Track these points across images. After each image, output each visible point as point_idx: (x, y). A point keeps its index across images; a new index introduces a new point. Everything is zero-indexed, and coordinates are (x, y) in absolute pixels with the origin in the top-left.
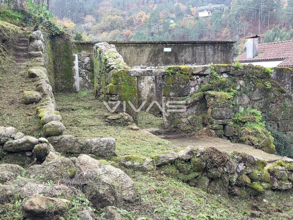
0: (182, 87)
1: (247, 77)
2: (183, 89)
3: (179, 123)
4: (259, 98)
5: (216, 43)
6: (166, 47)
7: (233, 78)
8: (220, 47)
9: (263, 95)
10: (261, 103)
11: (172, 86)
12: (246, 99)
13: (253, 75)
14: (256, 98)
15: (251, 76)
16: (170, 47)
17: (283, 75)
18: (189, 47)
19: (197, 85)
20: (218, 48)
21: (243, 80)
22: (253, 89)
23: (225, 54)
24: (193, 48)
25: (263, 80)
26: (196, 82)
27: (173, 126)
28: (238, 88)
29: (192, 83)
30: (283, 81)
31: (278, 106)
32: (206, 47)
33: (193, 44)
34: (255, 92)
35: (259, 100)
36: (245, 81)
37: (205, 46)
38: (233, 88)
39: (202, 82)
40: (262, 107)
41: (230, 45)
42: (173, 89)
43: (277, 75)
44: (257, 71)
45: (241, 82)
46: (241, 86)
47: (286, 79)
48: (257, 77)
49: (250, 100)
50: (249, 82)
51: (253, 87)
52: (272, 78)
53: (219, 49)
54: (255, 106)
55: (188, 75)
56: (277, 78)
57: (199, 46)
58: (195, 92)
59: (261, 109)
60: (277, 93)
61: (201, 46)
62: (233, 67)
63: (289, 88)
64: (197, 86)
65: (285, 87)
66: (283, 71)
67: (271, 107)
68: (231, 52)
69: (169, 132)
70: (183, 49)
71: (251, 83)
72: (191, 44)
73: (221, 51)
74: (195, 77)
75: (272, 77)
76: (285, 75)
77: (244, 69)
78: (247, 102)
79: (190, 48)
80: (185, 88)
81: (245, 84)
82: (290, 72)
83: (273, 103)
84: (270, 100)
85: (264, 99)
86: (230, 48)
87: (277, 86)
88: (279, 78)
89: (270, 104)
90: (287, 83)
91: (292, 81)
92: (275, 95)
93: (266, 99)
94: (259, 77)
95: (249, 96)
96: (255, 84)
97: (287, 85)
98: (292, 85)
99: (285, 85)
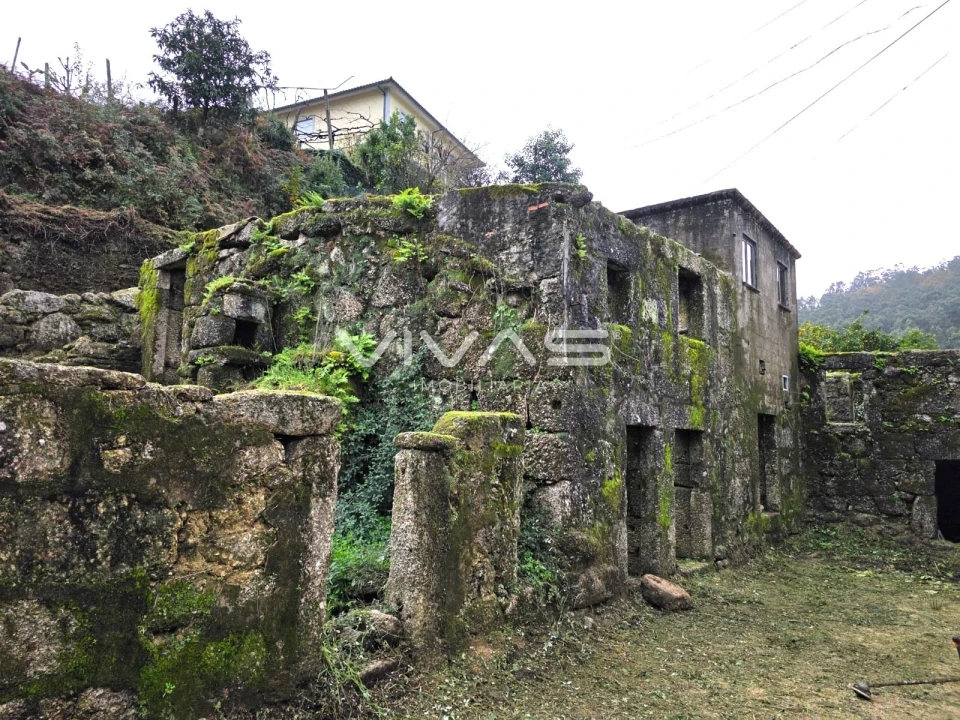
0: (207, 279)
1: (351, 232)
4: (392, 299)
8: (682, 218)
9: (405, 289)
10: (403, 316)
11: (192, 279)
12: (350, 304)
13: (365, 226)
14: (383, 301)
15: (358, 230)
17: (490, 212)
19: (231, 270)
20: (677, 221)
21: (341, 245)
22: (372, 271)
23: (699, 238)
25: (404, 239)
28: (323, 269)
29: (222, 269)
30: (489, 234)
31: (471, 328)
34: (380, 281)
35: (395, 305)
36: (344, 249)
38: (309, 273)
39: (241, 262)
41: (716, 206)
43: (463, 215)
44: (378, 211)
45: (334, 253)
46: (331, 264)
47: (508, 227)
48: (385, 230)
49: (367, 304)
50: (360, 251)
51: (374, 264)
52: (442, 228)
53: (681, 224)
54: (383, 325)
55: (214, 248)
56: (462, 225)
60: (456, 278)
63: (520, 259)
65: (504, 258)
66: (489, 200)
67: (443, 331)
68: (723, 226)
71: (365, 251)
73: (687, 229)
74: (225, 253)
75: (440, 225)
76: (500, 214)
77: (336, 212)
78: (354, 314)
81: (346, 258)
82: (526, 198)
83: (451, 317)
84: (434, 303)
85: (413, 302)
86: (719, 213)
87: (460, 255)
88: (470, 225)
89: (436, 321)
90: (511, 242)
91: (538, 229)
92: (453, 288)
93: (418, 304)
94: (391, 232)
95: (357, 295)
96: (377, 256)
97: (514, 249)
98: (537, 247)
99: (503, 248)
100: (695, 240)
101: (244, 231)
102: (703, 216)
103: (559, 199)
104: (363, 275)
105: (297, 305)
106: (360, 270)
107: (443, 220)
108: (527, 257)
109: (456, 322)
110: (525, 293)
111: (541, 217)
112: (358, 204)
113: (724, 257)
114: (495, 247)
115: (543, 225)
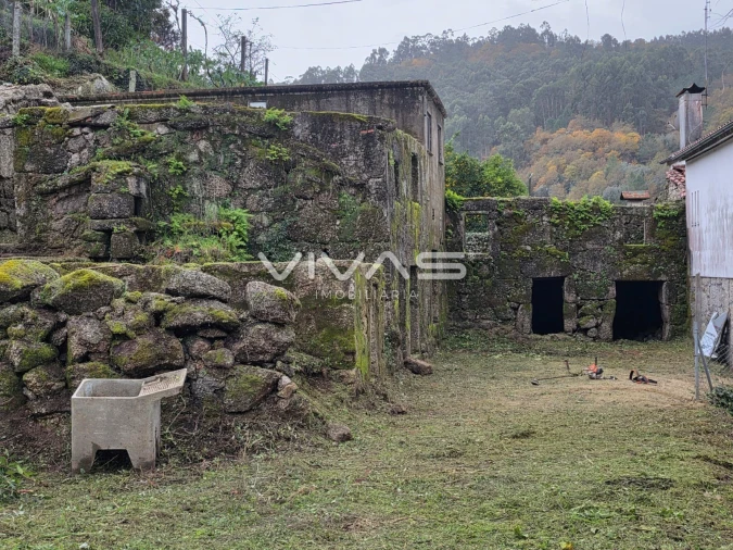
0: (50, 151)
1: (219, 131)
2: (53, 158)
3: (44, 231)
4: (258, 184)
5: (377, 89)
6: (255, 100)
7: (178, 133)
8: (386, 97)
9: (270, 178)
10: (268, 196)
11: (27, 149)
12: (219, 185)
13: (233, 128)
14: (250, 185)
15: (227, 130)
16: (262, 99)
17: (333, 130)
18: (308, 100)
19: (85, 147)
20: (383, 98)
21: (208, 139)
22: (239, 162)
23: (400, 115)
24: (318, 102)
25: (267, 141)
26: (81, 141)
27: (33, 237)
28: (193, 157)
29: (73, 145)
30: (334, 146)
31: (322, 207)
32: (352, 98)
33: (316, 91)
34: (247, 169)
35: (261, 188)
36: (212, 143)
37: (348, 96)
38: (179, 158)
39: (97, 142)
40: (270, 205)
41: (413, 91)
42: (31, 157)
43: (314, 130)
44: (244, 118)
45: (202, 145)
46: (200, 153)
47: (347, 142)
48: (250, 133)
49: (235, 186)
50: (227, 146)
51: (241, 157)
52: (298, 137)
53: (386, 101)
54: (249, 202)
55: (61, 125)
56: (314, 137)
57: (333, 95)
58: (80, 164)
59: (269, 211)
60: (311, 174)
61: (339, 95)
62: (175, 108)
63: (356, 164)
64: (86, 151)
65: (344, 162)
66: (332, 122)
67: (300, 208)
68: (418, 107)
69: (24, 249)
70: (294, 105)
71: (232, 146)
72: (311, 91)
73: (391, 106)
74: (77, 131)
75: (296, 135)
76: (341, 133)
77: (205, 114)
78: (224, 193)
79: (311, 102)
80: (56, 153)
81: (214, 149)
82: (359, 125)
83: (306, 199)
84: (294, 189)
85: (275, 186)
86: (415, 97)
87: (313, 158)
88: (319, 138)
89: (295, 201)
90: (349, 152)
91: (368, 146)
92: (308, 180)
93: (280, 188)
94: (255, 135)
95: (227, 179)
96: (244, 152)
97: (351, 157)
98: (367, 156)
99: (344, 155)
100: (397, 116)
101: (104, 116)
102: (403, 97)
103: (380, 128)
104: (231, 164)
105: (166, 183)
106: (228, 161)
107: (298, 131)
108: (361, 164)
109: (310, 202)
110: (361, 187)
111: (369, 138)
112: (225, 111)
113: (418, 132)
114: (338, 155)
115: (371, 144)
